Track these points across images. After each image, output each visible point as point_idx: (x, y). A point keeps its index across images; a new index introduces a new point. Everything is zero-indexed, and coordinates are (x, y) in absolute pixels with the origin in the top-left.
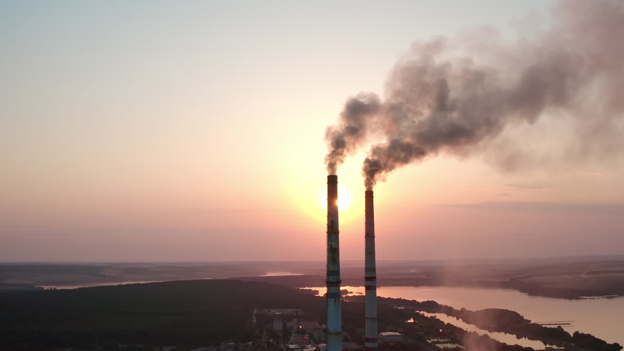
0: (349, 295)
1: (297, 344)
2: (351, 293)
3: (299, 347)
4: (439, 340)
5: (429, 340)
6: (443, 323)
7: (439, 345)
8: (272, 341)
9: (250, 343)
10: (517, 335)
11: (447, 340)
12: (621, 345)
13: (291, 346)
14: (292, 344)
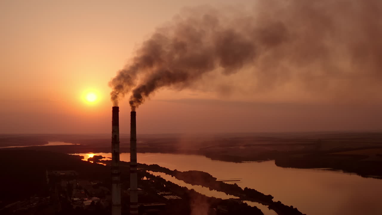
0: (103, 159)
1: (78, 197)
2: (104, 158)
3: (80, 200)
4: (165, 193)
5: (159, 193)
6: (165, 180)
7: (166, 197)
8: (62, 195)
9: (49, 197)
10: (210, 188)
11: (169, 193)
12: (272, 196)
13: (75, 199)
14: (75, 198)
